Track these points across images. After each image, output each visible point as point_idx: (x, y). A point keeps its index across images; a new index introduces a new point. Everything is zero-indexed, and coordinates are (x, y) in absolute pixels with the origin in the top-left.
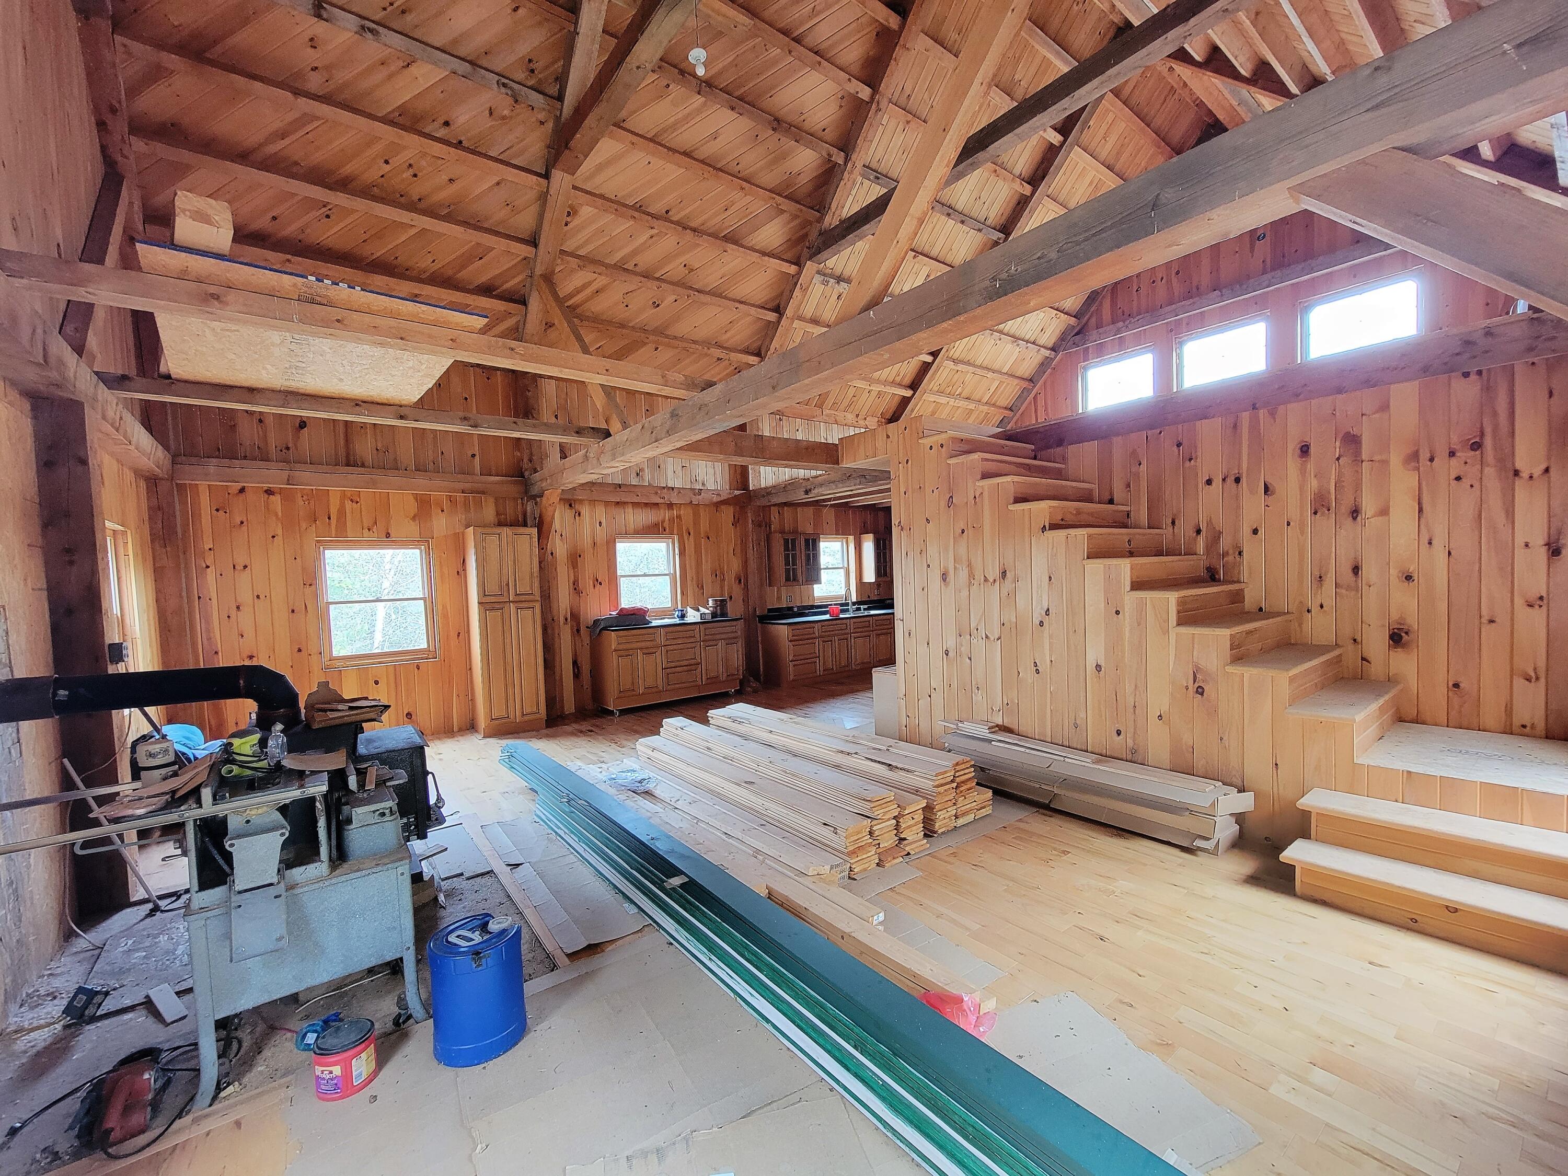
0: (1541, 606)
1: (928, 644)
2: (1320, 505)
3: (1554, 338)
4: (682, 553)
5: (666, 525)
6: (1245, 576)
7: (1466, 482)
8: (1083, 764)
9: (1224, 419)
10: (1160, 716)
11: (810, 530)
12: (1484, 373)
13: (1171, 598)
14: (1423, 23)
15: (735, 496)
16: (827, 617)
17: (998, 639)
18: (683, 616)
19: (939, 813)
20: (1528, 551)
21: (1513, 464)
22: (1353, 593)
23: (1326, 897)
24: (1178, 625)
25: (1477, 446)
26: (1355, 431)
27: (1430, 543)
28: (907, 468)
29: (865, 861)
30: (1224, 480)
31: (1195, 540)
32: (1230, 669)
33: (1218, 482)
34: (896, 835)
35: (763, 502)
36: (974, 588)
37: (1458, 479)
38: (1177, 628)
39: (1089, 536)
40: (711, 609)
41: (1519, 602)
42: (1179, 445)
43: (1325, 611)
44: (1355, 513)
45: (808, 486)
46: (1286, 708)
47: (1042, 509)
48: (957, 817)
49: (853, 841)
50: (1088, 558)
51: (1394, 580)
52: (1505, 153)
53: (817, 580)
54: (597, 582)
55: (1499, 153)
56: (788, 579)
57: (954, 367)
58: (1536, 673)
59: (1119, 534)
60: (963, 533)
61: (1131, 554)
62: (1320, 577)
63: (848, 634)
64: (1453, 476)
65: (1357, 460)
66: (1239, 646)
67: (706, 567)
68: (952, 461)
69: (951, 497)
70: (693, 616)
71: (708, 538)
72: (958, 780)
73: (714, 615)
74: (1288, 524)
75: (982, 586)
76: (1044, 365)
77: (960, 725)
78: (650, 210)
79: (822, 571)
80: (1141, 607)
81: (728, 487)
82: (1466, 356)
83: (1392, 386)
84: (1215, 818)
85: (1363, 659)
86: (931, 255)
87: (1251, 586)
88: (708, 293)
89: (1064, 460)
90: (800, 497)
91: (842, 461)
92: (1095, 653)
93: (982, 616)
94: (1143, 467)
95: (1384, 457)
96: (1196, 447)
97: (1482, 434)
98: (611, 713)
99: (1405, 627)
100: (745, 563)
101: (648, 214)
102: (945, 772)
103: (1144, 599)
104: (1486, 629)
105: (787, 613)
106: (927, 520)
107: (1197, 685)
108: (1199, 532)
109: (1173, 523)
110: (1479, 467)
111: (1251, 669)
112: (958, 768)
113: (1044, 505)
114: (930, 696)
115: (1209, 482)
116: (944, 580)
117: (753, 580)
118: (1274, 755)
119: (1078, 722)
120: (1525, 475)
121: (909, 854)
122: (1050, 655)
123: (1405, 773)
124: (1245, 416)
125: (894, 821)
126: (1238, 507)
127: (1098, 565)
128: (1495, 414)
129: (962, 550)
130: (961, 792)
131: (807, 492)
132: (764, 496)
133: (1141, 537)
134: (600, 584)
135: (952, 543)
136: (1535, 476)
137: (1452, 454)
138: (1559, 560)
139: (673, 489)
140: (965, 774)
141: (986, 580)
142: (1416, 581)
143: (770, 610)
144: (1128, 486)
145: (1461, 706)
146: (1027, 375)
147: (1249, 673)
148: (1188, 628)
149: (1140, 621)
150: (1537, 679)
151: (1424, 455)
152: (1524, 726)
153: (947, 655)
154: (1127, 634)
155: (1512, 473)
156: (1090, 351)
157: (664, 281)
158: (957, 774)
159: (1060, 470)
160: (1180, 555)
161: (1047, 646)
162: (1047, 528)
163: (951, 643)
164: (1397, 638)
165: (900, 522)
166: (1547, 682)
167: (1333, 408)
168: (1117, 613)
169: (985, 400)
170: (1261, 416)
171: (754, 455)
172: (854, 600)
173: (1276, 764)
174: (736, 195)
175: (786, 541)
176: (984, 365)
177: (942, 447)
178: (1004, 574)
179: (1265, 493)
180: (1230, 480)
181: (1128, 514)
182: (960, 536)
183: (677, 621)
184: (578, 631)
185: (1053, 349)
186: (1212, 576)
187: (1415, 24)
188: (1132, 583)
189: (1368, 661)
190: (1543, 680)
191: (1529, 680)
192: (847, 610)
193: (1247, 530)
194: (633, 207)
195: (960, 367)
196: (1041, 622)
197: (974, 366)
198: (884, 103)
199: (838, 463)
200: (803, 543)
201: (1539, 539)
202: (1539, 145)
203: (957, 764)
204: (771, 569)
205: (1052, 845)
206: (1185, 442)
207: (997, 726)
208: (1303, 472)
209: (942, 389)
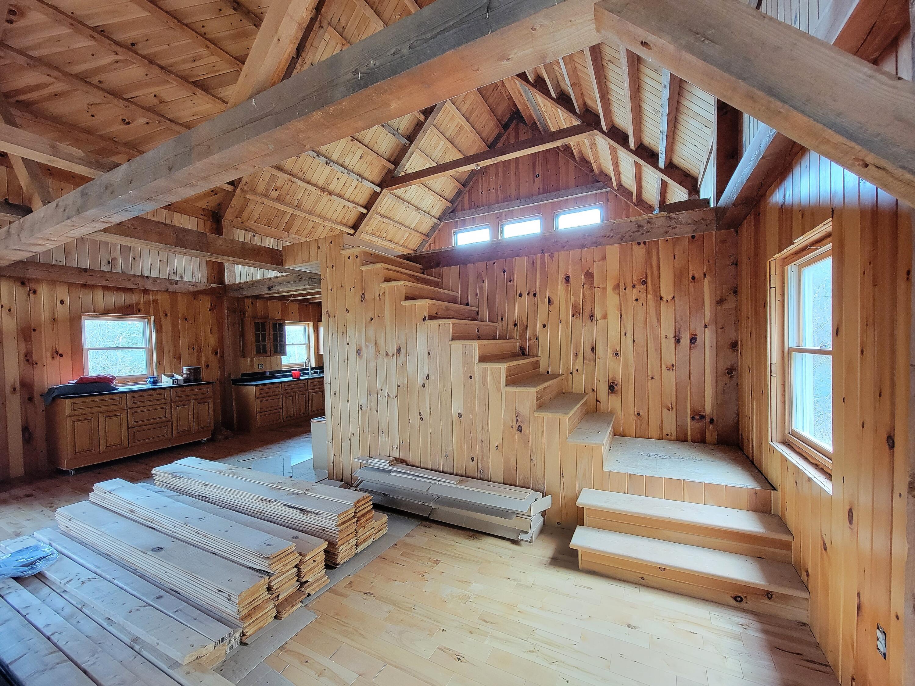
0: (673, 370)
1: (348, 401)
2: (575, 312)
3: (676, 228)
4: (159, 330)
5: (142, 307)
6: (539, 353)
7: (640, 302)
8: (451, 485)
9: (527, 258)
10: (497, 447)
11: (278, 317)
12: (647, 244)
13: (502, 367)
14: (612, 63)
15: (212, 288)
16: (291, 379)
17: (396, 397)
18: (155, 382)
19: (341, 548)
20: (667, 340)
21: (660, 294)
22: (591, 363)
23: (595, 568)
24: (507, 385)
25: (644, 283)
26: (591, 270)
27: (625, 335)
28: (333, 271)
29: (261, 619)
30: (528, 294)
31: (514, 330)
32: (537, 414)
33: (525, 295)
34: (297, 581)
35: (237, 294)
36: (379, 361)
37: (637, 300)
38: (506, 388)
39: (454, 325)
40: (185, 375)
41: (664, 367)
42: (504, 272)
43: (579, 373)
44: (592, 317)
45: (270, 284)
46: (567, 439)
47: (423, 305)
48: (357, 545)
49: (248, 604)
50: (452, 340)
51: (610, 356)
52: (638, 147)
53: (284, 353)
54: (57, 354)
55: (637, 146)
56: (258, 352)
57: (381, 219)
58: (671, 406)
59: (472, 324)
60: (371, 320)
61: (479, 338)
62: (576, 354)
63: (305, 390)
64: (635, 298)
65: (592, 286)
66: (540, 398)
67: (184, 342)
68: (364, 268)
69: (363, 294)
70: (166, 382)
71: (186, 319)
72: (358, 515)
73: (186, 380)
74: (560, 322)
75: (385, 358)
76: (434, 227)
77: (370, 461)
78: (114, 37)
79: (287, 346)
80: (485, 375)
81: (205, 281)
82: (640, 233)
83: (607, 247)
84: (531, 518)
85: (597, 401)
86: (364, 142)
87: (542, 358)
88: (181, 124)
89: (440, 276)
90: (264, 291)
91: (286, 263)
92: (458, 406)
93: (385, 381)
94: (485, 284)
95: (604, 286)
96: (513, 273)
97: (646, 277)
98: (66, 473)
99: (616, 382)
100: (221, 340)
101: (111, 40)
102: (347, 511)
103: (487, 368)
104: (650, 381)
105: (262, 376)
106: (347, 310)
107: (518, 425)
108: (515, 325)
109: (502, 319)
110: (645, 294)
111: (548, 414)
112: (358, 505)
113: (424, 303)
114: (350, 439)
115: (520, 295)
116: (359, 354)
117: (229, 353)
118: (561, 469)
119: (447, 453)
120: (665, 299)
121: (309, 595)
122: (430, 408)
123: (628, 475)
124: (538, 257)
125: (296, 569)
126: (535, 311)
127: (458, 345)
128: (652, 266)
129: (371, 333)
130: (361, 524)
131: (269, 289)
132: (236, 290)
133: (485, 327)
134: (61, 355)
135: (364, 329)
136: (669, 300)
137: (634, 286)
138: (679, 345)
139: (147, 277)
140: (365, 508)
141: (387, 354)
142: (620, 356)
143: (243, 375)
144: (477, 295)
145: (641, 425)
146: (425, 232)
147: (547, 416)
148: (512, 388)
149: (485, 383)
150: (672, 409)
151: (622, 286)
152: (667, 435)
153: (361, 409)
154: (477, 392)
155: (659, 298)
156: (458, 222)
157: (134, 103)
158: (358, 510)
159: (438, 282)
160: (506, 339)
161: (428, 402)
162: (427, 319)
163: (364, 401)
164: (612, 388)
165: (328, 311)
166: (676, 410)
167: (580, 256)
168: (471, 377)
169: (401, 243)
170: (546, 257)
171: (198, 248)
172: (313, 365)
173: (563, 475)
174: (202, 51)
175: (257, 324)
176: (400, 221)
177: (357, 258)
178: (399, 350)
179: (549, 303)
180: (531, 295)
181: (477, 313)
182: (370, 322)
183: (149, 386)
184: (30, 399)
185: (438, 219)
186: (523, 353)
187: (609, 63)
188: (479, 357)
189: (599, 402)
190: (675, 409)
191: (669, 410)
192: (307, 374)
193: (540, 326)
194: (94, 29)
195: (385, 220)
196: (424, 384)
197: (394, 221)
198: (325, 24)
199: (283, 266)
200: (271, 326)
201: (671, 335)
202: (652, 146)
203: (358, 502)
204: (244, 345)
205: (429, 556)
206: (507, 270)
207: (396, 459)
208: (567, 291)
209: (374, 232)
